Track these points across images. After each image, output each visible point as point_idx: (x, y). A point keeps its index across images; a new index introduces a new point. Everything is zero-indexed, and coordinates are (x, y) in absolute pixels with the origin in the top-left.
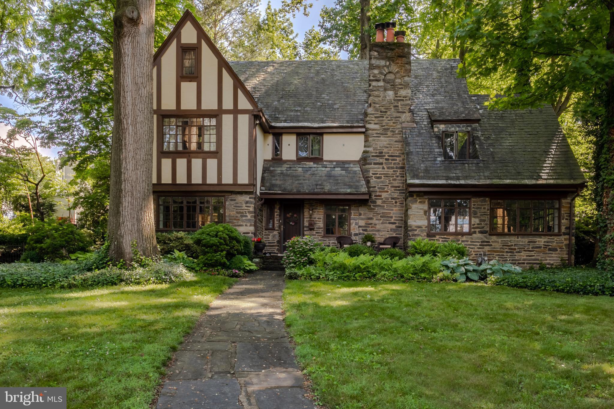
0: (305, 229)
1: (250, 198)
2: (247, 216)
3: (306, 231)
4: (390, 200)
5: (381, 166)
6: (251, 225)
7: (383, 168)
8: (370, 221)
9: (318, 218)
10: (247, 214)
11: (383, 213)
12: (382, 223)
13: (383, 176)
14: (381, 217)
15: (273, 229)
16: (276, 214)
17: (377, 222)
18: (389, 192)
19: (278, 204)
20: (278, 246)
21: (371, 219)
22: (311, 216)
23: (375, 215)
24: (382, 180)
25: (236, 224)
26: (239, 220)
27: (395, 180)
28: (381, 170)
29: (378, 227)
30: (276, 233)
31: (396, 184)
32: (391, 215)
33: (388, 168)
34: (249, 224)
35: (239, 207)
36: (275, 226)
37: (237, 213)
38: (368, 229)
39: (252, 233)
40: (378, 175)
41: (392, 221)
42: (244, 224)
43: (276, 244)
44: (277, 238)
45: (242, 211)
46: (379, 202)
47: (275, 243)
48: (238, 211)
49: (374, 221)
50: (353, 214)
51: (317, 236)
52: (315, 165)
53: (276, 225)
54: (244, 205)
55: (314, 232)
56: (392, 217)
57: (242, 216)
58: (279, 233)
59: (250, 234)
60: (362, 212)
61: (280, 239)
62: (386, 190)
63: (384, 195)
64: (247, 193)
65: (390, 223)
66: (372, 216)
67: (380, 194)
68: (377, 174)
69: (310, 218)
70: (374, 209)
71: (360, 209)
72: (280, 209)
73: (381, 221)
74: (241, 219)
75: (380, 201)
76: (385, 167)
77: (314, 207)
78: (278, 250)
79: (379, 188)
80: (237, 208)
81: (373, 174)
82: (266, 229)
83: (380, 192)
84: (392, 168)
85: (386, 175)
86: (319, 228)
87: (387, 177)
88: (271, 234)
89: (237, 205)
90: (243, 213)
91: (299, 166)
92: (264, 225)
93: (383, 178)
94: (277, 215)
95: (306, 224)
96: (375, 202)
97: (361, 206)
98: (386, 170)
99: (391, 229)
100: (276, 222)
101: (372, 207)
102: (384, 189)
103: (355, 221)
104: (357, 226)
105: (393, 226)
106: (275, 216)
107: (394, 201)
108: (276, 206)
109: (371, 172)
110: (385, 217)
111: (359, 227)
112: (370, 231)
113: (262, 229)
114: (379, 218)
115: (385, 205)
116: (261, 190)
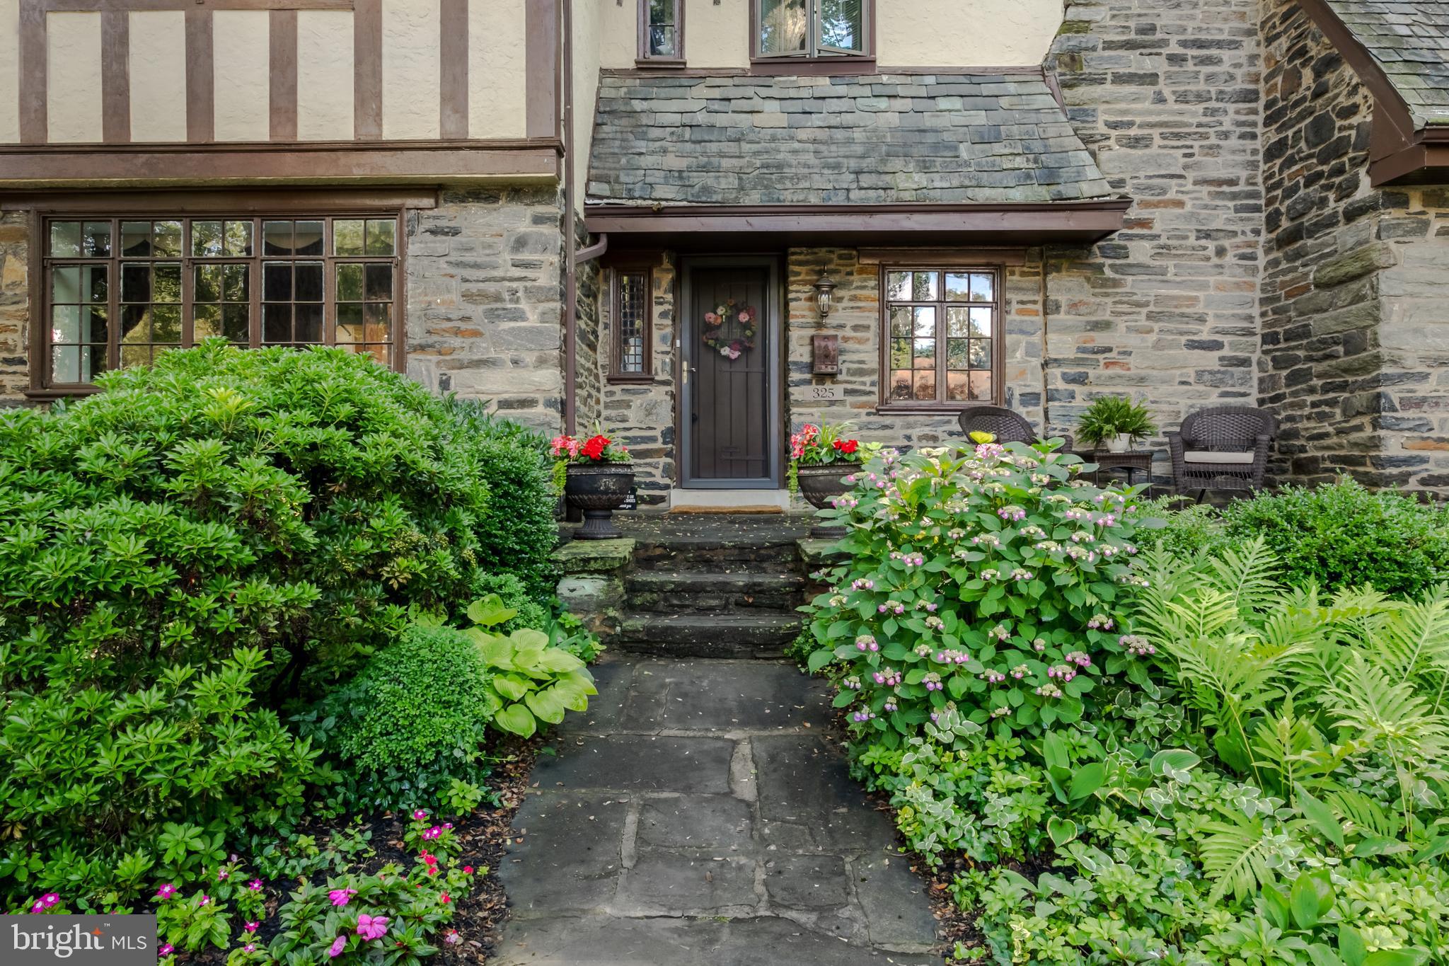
0: (795, 376)
1: (538, 220)
2: (519, 316)
3: (797, 384)
4: (1192, 241)
5: (1149, 90)
6: (542, 362)
7: (1160, 99)
8: (1101, 339)
9: (856, 328)
10: (524, 305)
11: (1158, 300)
12: (1158, 346)
13: (1156, 133)
14: (1150, 316)
15: (646, 377)
16: (657, 310)
17: (1133, 341)
18: (1188, 207)
19: (666, 264)
20: (669, 454)
21: (1105, 326)
22: (824, 315)
23: (1125, 308)
24: (1154, 150)
25: (464, 356)
26: (476, 334)
27: (1212, 150)
28: (1147, 105)
29: (1136, 364)
30: (658, 394)
31: (1218, 167)
32: (1199, 309)
33: (1182, 98)
34: (530, 358)
35: (476, 266)
36: (657, 362)
37: (467, 296)
38: (1092, 373)
39: (549, 404)
40: (1133, 132)
41: (1205, 336)
42: (506, 356)
43: (659, 445)
44: (665, 419)
45: (491, 288)
46: (1140, 251)
47: (654, 439)
48: (473, 287)
49: (1117, 338)
50: (1015, 307)
51: (848, 409)
52: (842, 90)
53: (660, 363)
54: (507, 257)
55: (838, 391)
56: (1201, 319)
57: (493, 315)
58: (673, 396)
59: (540, 409)
60: (1063, 299)
61: (677, 420)
62: (1171, 195)
63: (1162, 220)
64: (517, 191)
65: (1192, 345)
66: (1107, 316)
67: (1144, 214)
68: (1130, 124)
69: (819, 326)
70: (1115, 283)
71: (1053, 280)
72: (676, 287)
73: (1153, 337)
74: (487, 328)
75: (1146, 244)
76: (1167, 92)
77: (834, 279)
78: (667, 471)
79: (1138, 188)
80: (468, 273)
81: (1114, 125)
82: (611, 380)
83: (1145, 204)
84: (1200, 98)
85: (1175, 134)
86: (861, 372)
87: (1178, 136)
88: (637, 401)
89: (469, 258)
90: (498, 298)
91: (764, 92)
92: (602, 359)
93: (1158, 141)
94: (663, 315)
95: (800, 353)
96: (1121, 252)
97: (1058, 269)
98: (1171, 105)
99: (1200, 374)
100: (657, 345)
101: (1108, 273)
102: (1164, 191)
103: (1024, 339)
104: (1036, 362)
105: (1211, 360)
106: (656, 319)
107: (1211, 245)
108: (656, 274)
109: (1102, 118)
110: (1171, 316)
111: (1045, 365)
112: (1100, 381)
113: (597, 377)
114: (1143, 322)
115: (1170, 264)
116: (588, 195)
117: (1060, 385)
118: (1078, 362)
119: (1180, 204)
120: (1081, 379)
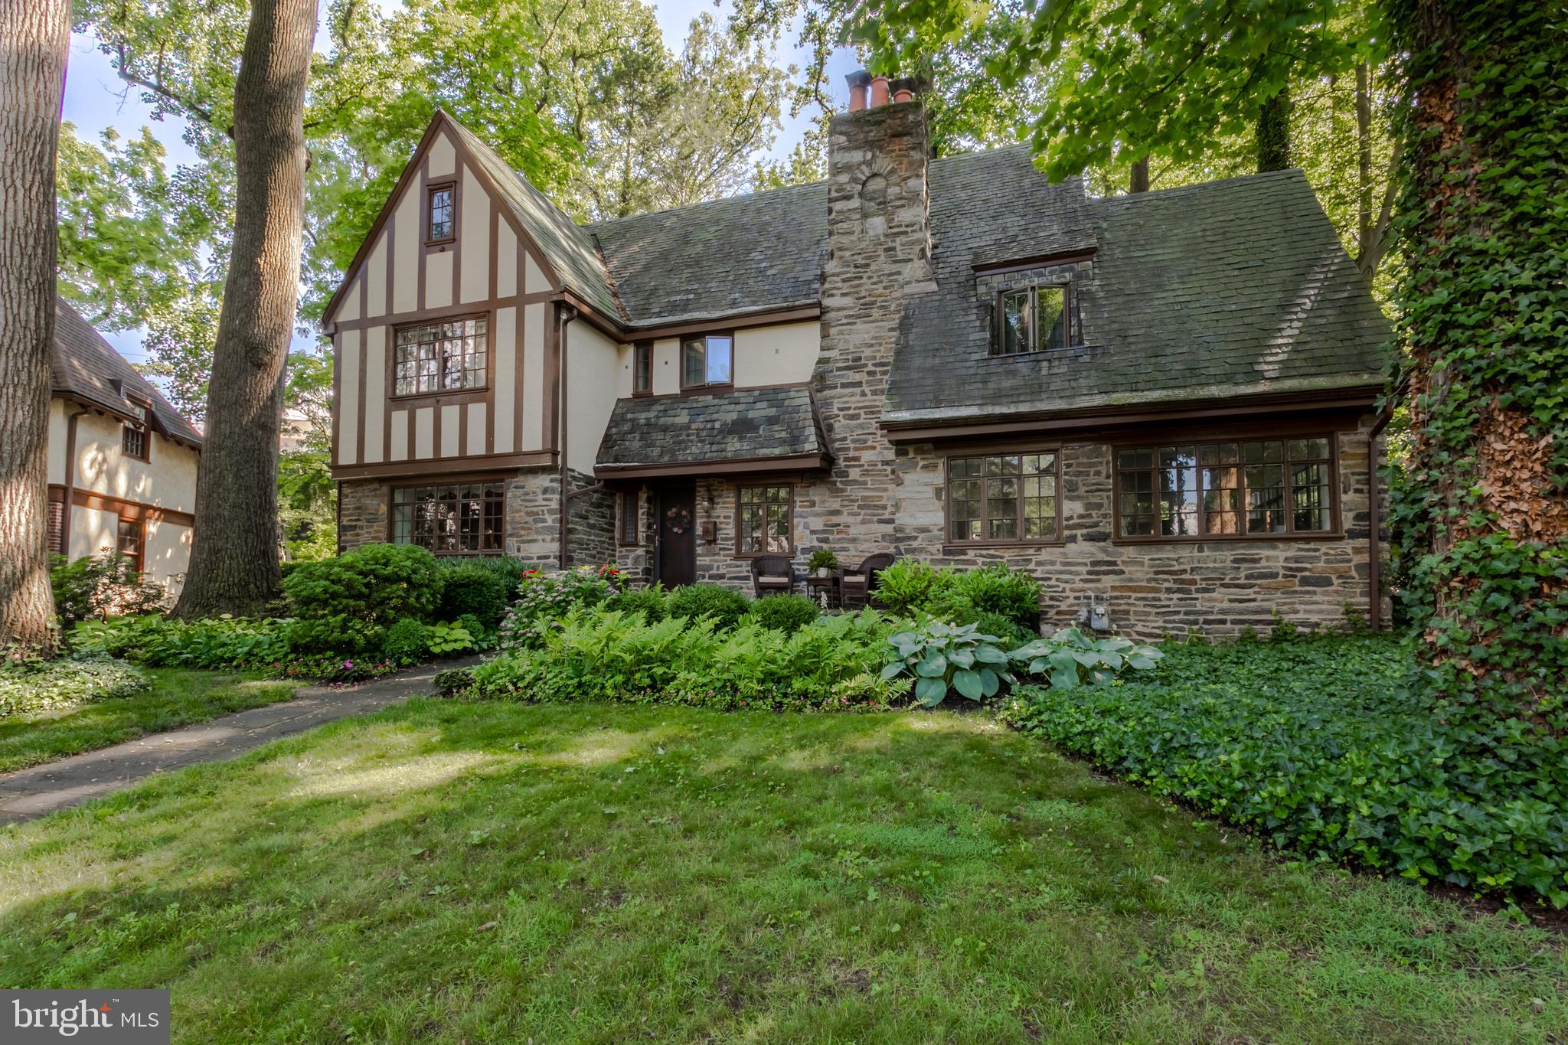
0: (698, 542)
1: (551, 481)
2: (544, 521)
3: (700, 546)
4: (880, 467)
5: (858, 390)
6: (552, 540)
7: (863, 394)
8: (835, 519)
9: (725, 517)
10: (546, 517)
11: (863, 498)
12: (863, 523)
13: (862, 412)
14: (859, 507)
15: (635, 544)
17: (851, 520)
18: (878, 449)
21: (836, 513)
22: (707, 511)
23: (846, 503)
24: (861, 421)
25: (526, 538)
26: (530, 529)
28: (858, 398)
29: (853, 531)
30: (640, 552)
32: (884, 502)
33: (874, 393)
34: (548, 538)
35: (530, 500)
37: (527, 514)
38: (831, 537)
39: (555, 557)
40: (851, 412)
41: (887, 516)
42: (540, 537)
45: (535, 509)
46: (854, 473)
48: (529, 510)
49: (844, 518)
52: (716, 401)
53: (641, 536)
54: (541, 497)
55: (716, 548)
56: (884, 507)
57: (536, 521)
60: (817, 499)
61: (654, 564)
62: (869, 443)
63: (866, 456)
64: (545, 470)
65: (880, 521)
66: (838, 508)
67: (857, 454)
68: (849, 408)
69: (707, 517)
70: (843, 490)
71: (813, 490)
73: (860, 518)
74: (534, 527)
75: (857, 470)
76: (867, 391)
77: (716, 493)
79: (854, 441)
80: (527, 503)
81: (841, 409)
83: (856, 449)
85: (871, 410)
86: (727, 539)
87: (872, 413)
88: (631, 555)
89: (528, 497)
90: (538, 514)
91: (682, 405)
93: (863, 416)
95: (700, 530)
96: (846, 474)
97: (813, 484)
98: (870, 397)
99: (884, 536)
100: (641, 528)
101: (839, 485)
102: (865, 441)
103: (802, 521)
104: (808, 532)
105: (889, 528)
106: (640, 516)
107: (889, 469)
109: (836, 406)
110: (870, 506)
114: (856, 510)
115: (869, 479)
118: (824, 532)
119: (874, 448)
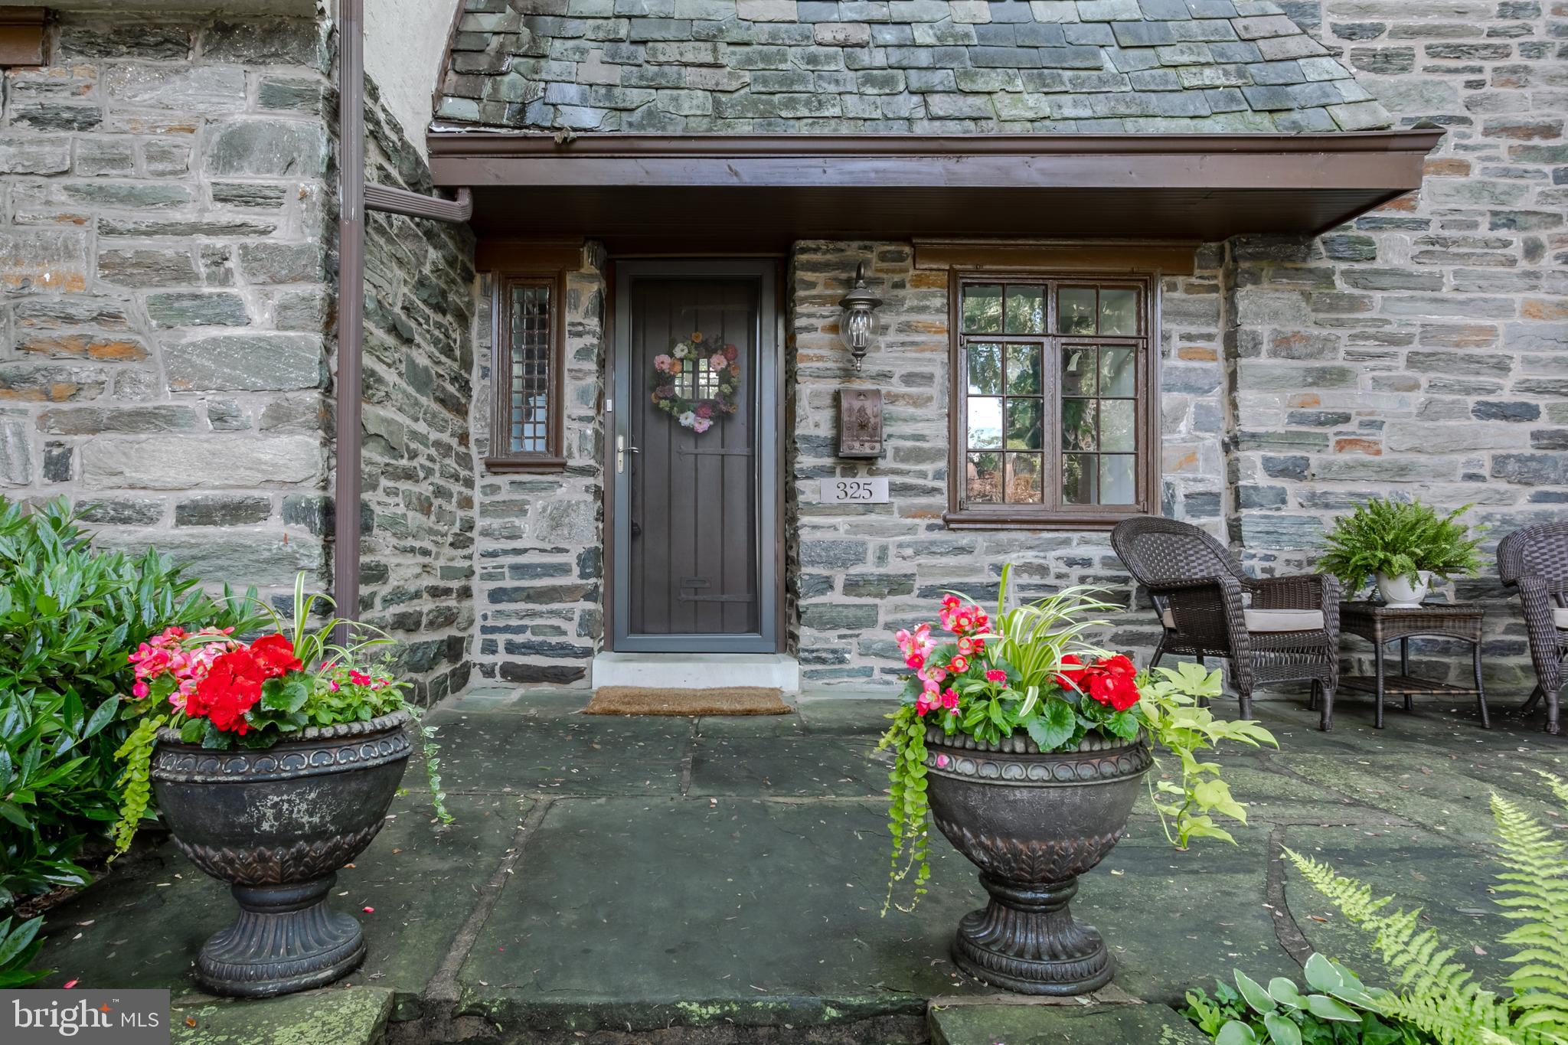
0: (806, 461)
2: (228, 312)
3: (812, 474)
4: (1485, 231)
8: (1331, 400)
9: (909, 379)
10: (240, 288)
11: (1428, 332)
12: (1427, 412)
14: (1412, 361)
15: (553, 463)
16: (572, 345)
17: (1386, 403)
18: (1476, 173)
19: (588, 267)
20: (591, 596)
21: (1338, 377)
22: (859, 353)
23: (1371, 346)
27: (1515, 76)
29: (1391, 444)
30: (573, 491)
31: (1525, 106)
32: (1496, 349)
36: (571, 435)
38: (1315, 459)
40: (1381, 44)
41: (1507, 397)
43: (573, 579)
44: (584, 535)
45: (166, 247)
46: (1395, 249)
47: (563, 569)
48: (126, 247)
49: (1358, 398)
50: (1176, 344)
51: (896, 519)
53: (577, 436)
55: (880, 488)
56: (1499, 367)
58: (598, 493)
60: (1265, 330)
61: (607, 536)
62: (1447, 151)
63: (1431, 195)
65: (1486, 412)
66: (1340, 362)
69: (847, 374)
70: (1355, 304)
71: (1247, 298)
72: (606, 308)
73: (1419, 397)
75: (1406, 237)
77: (877, 293)
78: (587, 625)
80: (114, 214)
82: (493, 467)
86: (919, 456)
88: (537, 503)
90: (182, 273)
92: (476, 428)
93: (1422, 59)
94: (583, 354)
95: (814, 421)
96: (1363, 250)
97: (1255, 279)
99: (1498, 463)
100: (573, 406)
101: (1341, 286)
103: (1192, 399)
104: (1213, 440)
105: (1516, 438)
106: (570, 361)
108: (571, 282)
110: (1450, 361)
111: (1232, 444)
112: (1330, 473)
113: (465, 460)
114: (1401, 370)
115: (1447, 271)
116: (438, 118)
117: (1262, 479)
118: (1291, 440)
119: (1463, 168)
120: (1295, 470)
